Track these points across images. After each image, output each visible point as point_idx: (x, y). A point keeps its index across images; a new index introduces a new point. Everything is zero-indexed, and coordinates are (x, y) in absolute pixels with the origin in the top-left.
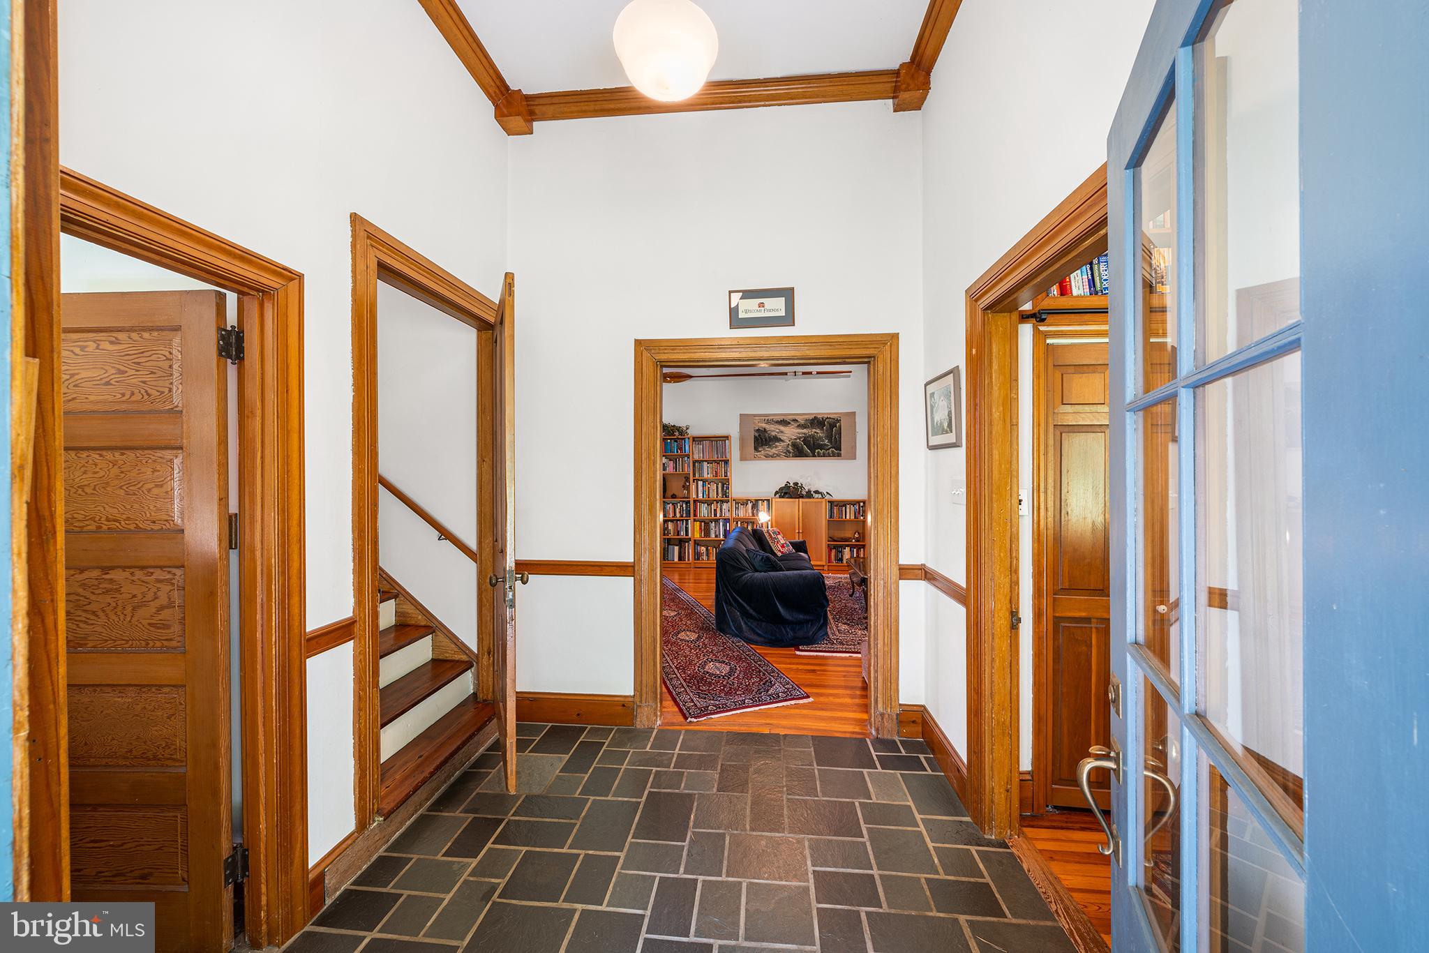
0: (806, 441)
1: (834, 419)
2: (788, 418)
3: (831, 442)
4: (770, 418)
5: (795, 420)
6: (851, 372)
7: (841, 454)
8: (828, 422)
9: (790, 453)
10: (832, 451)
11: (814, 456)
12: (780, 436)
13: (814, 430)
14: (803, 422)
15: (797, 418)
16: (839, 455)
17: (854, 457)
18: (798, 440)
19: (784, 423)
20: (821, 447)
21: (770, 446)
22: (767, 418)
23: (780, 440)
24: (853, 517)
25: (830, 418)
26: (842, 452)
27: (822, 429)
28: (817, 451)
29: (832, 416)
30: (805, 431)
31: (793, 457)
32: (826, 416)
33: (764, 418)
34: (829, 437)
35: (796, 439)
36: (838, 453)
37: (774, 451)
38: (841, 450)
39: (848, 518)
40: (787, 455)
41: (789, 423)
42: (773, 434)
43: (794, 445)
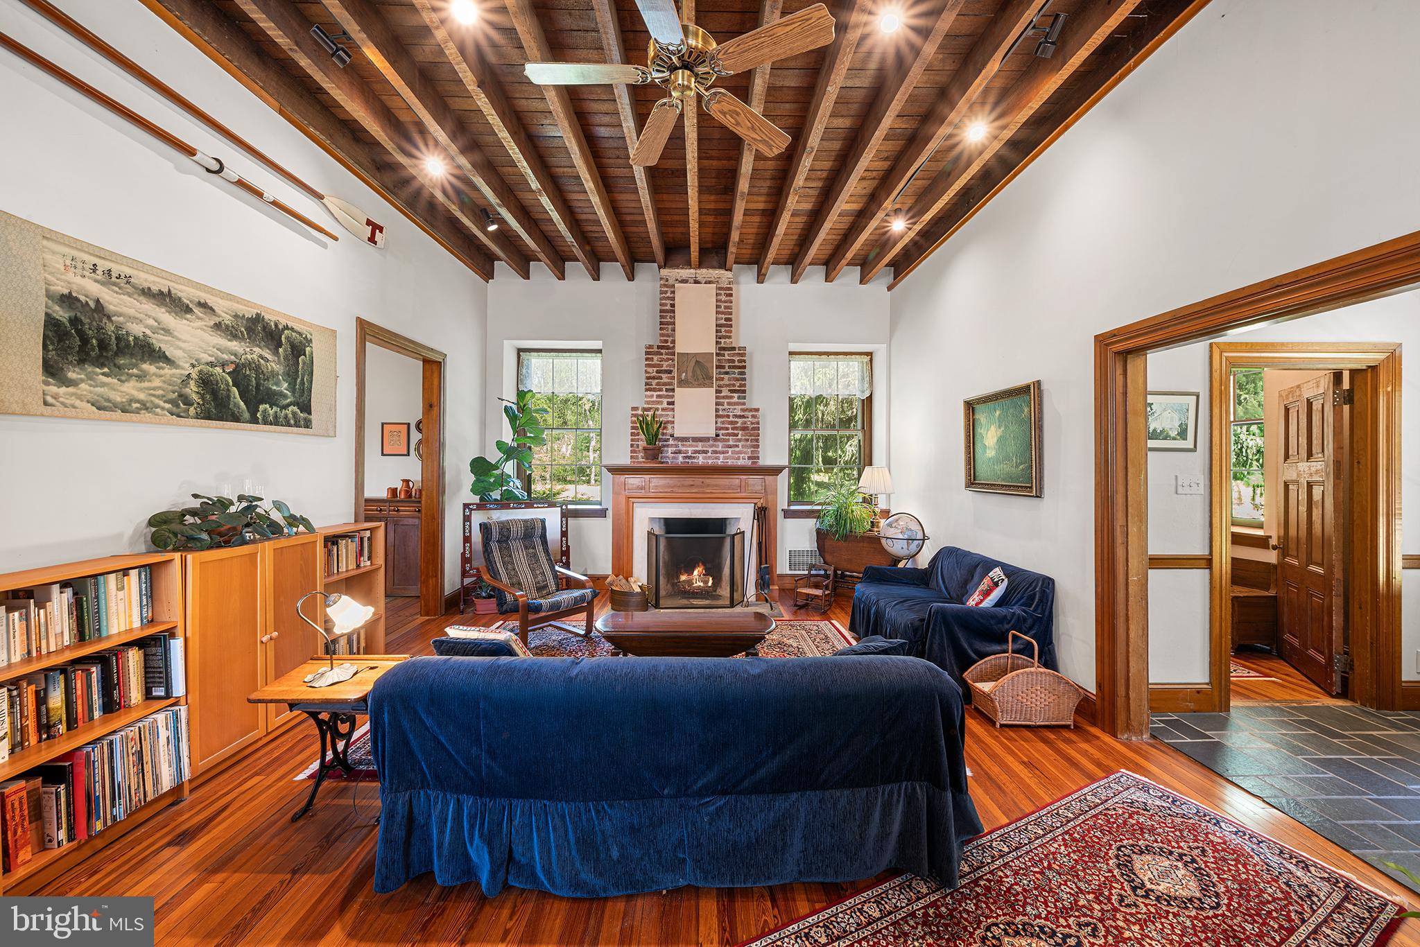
0: (239, 373)
1: (300, 334)
2: (186, 293)
3: (293, 392)
4: (116, 269)
5: (203, 305)
6: (336, 239)
7: (310, 421)
8: (287, 338)
9: (188, 403)
10: (294, 414)
11: (254, 420)
12: (158, 341)
13: (257, 350)
14: (228, 319)
15: (211, 300)
16: (308, 424)
17: (330, 432)
18: (218, 370)
19: (165, 298)
20: (272, 398)
21: (117, 371)
22: (103, 265)
23: (157, 356)
24: (352, 566)
25: (292, 329)
26: (313, 417)
27: (276, 353)
28: (262, 407)
29: (297, 327)
30: (234, 345)
31: (197, 417)
32: (283, 322)
33: (96, 261)
34: (292, 375)
35: (212, 364)
36: (305, 419)
37: (131, 389)
38: (310, 413)
39: (343, 568)
40: (179, 405)
41: (188, 310)
42: (137, 330)
43: (206, 382)
